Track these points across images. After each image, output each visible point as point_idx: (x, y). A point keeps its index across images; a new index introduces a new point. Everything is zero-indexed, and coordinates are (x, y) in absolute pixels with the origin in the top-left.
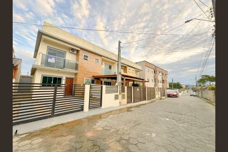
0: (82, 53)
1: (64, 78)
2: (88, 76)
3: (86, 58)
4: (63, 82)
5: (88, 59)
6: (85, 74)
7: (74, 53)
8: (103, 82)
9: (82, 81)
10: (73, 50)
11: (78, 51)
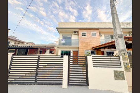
0: (81, 32)
1: (72, 51)
2: (87, 48)
3: (84, 34)
4: (72, 54)
5: (86, 35)
6: (85, 47)
7: (76, 34)
8: (105, 53)
9: (83, 53)
10: (75, 32)
11: (78, 32)
